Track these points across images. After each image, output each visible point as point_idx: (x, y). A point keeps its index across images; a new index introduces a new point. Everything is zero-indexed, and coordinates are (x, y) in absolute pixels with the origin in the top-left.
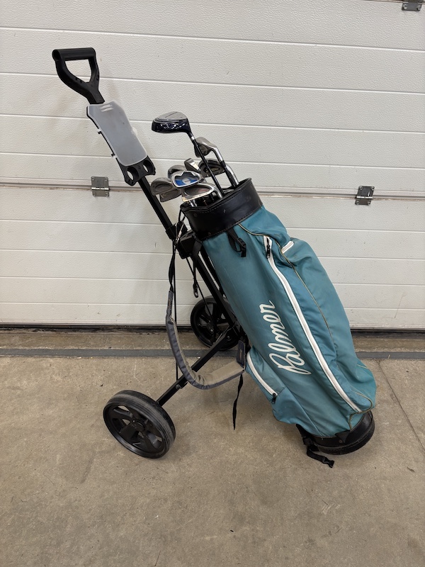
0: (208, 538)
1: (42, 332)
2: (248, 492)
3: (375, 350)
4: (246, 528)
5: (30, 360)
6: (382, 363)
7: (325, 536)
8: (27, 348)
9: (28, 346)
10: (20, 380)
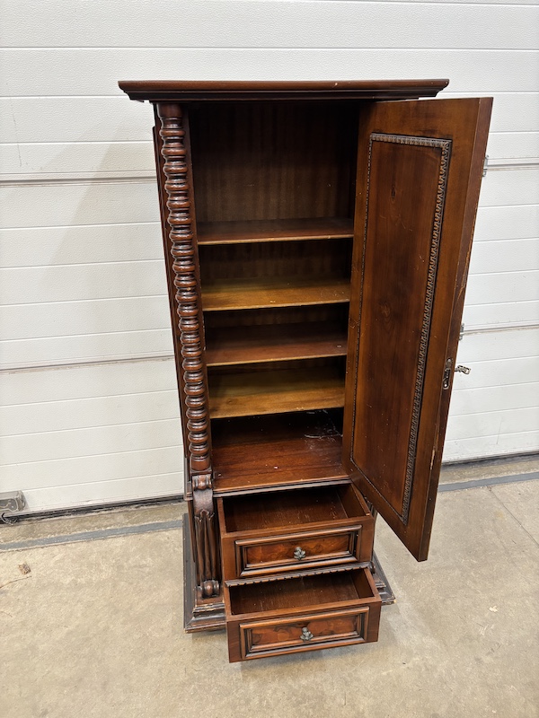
0: (384, 673)
1: (145, 507)
2: (407, 627)
3: (483, 478)
4: (416, 659)
5: (146, 536)
6: (493, 490)
7: (489, 653)
8: (136, 525)
10: (143, 558)
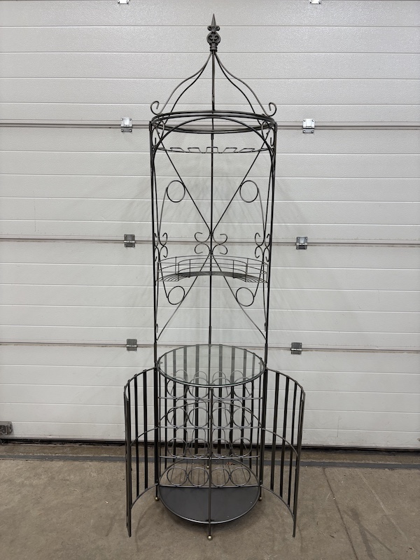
1: (85, 446)
5: (77, 463)
6: (326, 470)
8: (75, 455)
10: (69, 475)
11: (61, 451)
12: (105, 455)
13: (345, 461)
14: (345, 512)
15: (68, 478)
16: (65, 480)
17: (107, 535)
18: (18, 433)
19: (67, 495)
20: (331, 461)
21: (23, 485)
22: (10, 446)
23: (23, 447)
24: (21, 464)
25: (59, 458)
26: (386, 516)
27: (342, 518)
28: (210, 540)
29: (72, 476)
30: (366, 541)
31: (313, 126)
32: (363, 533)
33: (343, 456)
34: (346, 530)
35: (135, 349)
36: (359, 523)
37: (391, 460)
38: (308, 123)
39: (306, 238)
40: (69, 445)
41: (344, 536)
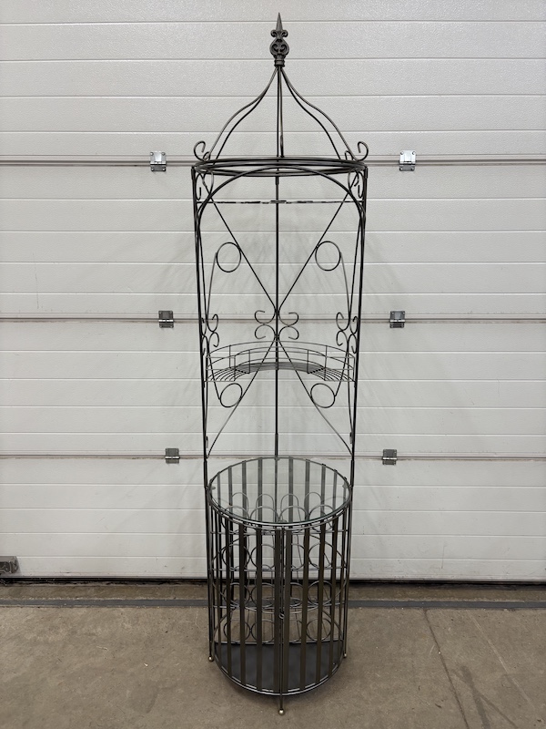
1: (114, 585)
5: (104, 610)
6: (428, 612)
8: (101, 599)
9: (103, 597)
10: (95, 627)
11: (84, 593)
12: (141, 598)
13: (452, 600)
14: (453, 671)
15: (94, 631)
16: (90, 635)
17: (148, 712)
18: (26, 570)
19: (93, 656)
20: (435, 599)
21: (35, 642)
22: (16, 587)
23: (33, 589)
24: (31, 612)
25: (81, 604)
26: (506, 675)
27: (450, 680)
28: (282, 715)
29: (99, 629)
30: (482, 712)
31: (413, 161)
32: (478, 699)
33: (449, 592)
34: (456, 697)
35: (176, 461)
36: (472, 686)
37: (511, 596)
38: (407, 157)
39: (403, 313)
40: (93, 584)
41: (454, 706)
